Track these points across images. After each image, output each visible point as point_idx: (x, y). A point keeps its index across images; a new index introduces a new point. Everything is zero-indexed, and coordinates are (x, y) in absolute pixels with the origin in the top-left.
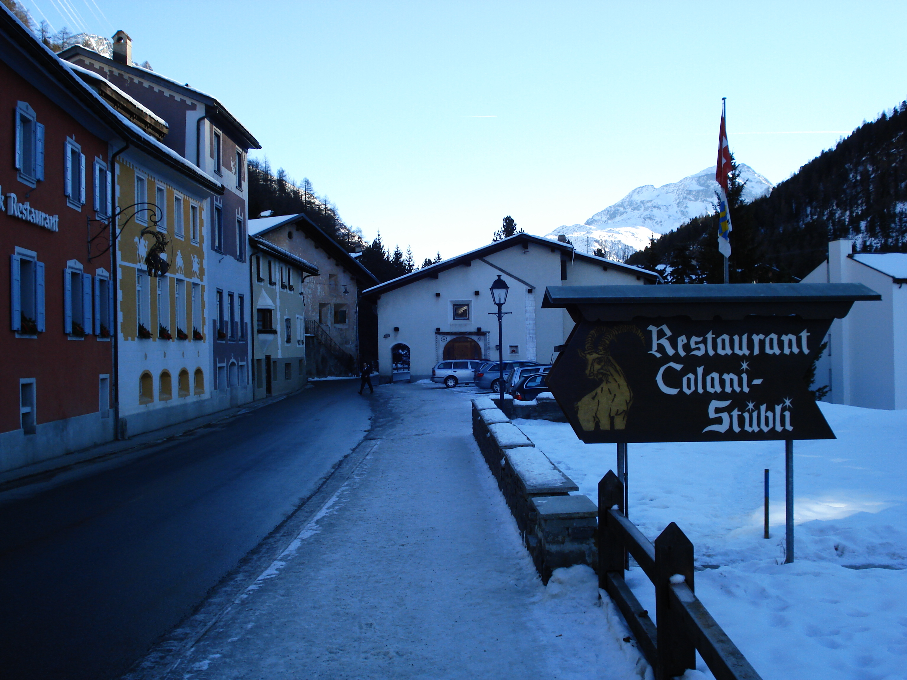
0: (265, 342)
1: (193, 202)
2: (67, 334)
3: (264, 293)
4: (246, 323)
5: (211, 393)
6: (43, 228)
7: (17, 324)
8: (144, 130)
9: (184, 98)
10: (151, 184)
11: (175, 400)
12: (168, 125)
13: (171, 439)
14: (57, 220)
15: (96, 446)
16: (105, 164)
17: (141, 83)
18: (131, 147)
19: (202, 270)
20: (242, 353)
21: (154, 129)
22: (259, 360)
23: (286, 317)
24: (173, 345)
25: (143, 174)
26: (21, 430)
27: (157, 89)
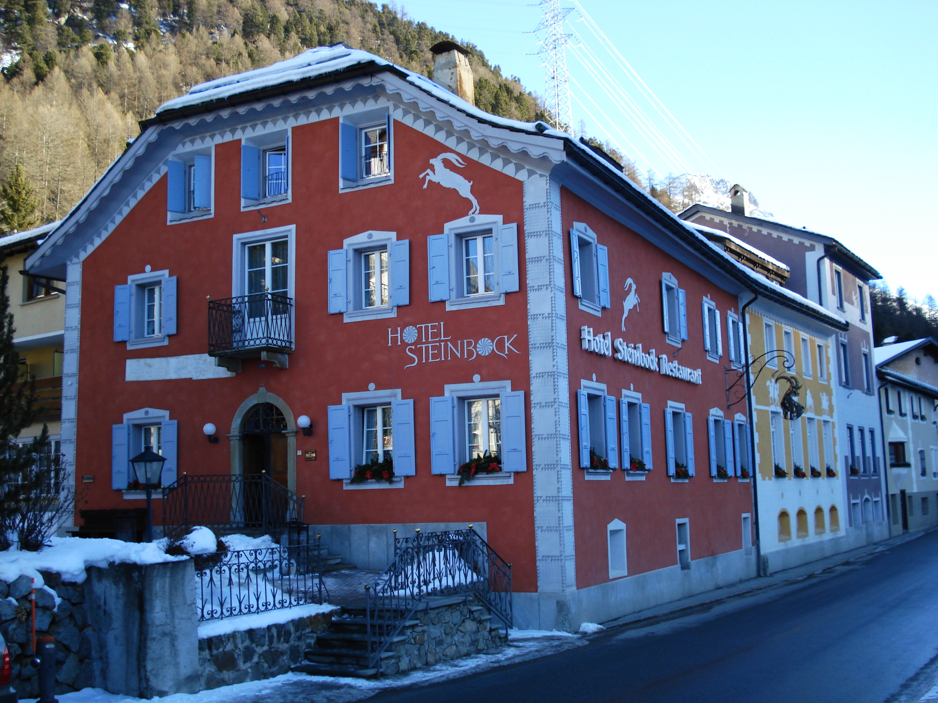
0: (899, 476)
1: (819, 341)
2: (713, 477)
3: (895, 426)
4: (878, 458)
5: (847, 530)
6: (689, 382)
7: (672, 471)
8: (767, 277)
9: (803, 240)
10: (779, 329)
11: (812, 538)
12: (789, 269)
13: (811, 576)
14: (700, 373)
15: (741, 581)
16: (736, 316)
17: (759, 231)
18: (760, 297)
19: (831, 407)
20: (876, 489)
21: (777, 274)
22: (893, 496)
23: (919, 449)
24: (808, 482)
25: (771, 320)
26: (679, 565)
27: (775, 234)
